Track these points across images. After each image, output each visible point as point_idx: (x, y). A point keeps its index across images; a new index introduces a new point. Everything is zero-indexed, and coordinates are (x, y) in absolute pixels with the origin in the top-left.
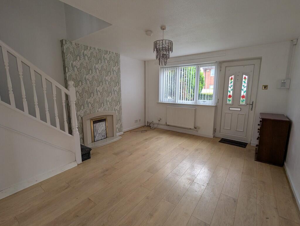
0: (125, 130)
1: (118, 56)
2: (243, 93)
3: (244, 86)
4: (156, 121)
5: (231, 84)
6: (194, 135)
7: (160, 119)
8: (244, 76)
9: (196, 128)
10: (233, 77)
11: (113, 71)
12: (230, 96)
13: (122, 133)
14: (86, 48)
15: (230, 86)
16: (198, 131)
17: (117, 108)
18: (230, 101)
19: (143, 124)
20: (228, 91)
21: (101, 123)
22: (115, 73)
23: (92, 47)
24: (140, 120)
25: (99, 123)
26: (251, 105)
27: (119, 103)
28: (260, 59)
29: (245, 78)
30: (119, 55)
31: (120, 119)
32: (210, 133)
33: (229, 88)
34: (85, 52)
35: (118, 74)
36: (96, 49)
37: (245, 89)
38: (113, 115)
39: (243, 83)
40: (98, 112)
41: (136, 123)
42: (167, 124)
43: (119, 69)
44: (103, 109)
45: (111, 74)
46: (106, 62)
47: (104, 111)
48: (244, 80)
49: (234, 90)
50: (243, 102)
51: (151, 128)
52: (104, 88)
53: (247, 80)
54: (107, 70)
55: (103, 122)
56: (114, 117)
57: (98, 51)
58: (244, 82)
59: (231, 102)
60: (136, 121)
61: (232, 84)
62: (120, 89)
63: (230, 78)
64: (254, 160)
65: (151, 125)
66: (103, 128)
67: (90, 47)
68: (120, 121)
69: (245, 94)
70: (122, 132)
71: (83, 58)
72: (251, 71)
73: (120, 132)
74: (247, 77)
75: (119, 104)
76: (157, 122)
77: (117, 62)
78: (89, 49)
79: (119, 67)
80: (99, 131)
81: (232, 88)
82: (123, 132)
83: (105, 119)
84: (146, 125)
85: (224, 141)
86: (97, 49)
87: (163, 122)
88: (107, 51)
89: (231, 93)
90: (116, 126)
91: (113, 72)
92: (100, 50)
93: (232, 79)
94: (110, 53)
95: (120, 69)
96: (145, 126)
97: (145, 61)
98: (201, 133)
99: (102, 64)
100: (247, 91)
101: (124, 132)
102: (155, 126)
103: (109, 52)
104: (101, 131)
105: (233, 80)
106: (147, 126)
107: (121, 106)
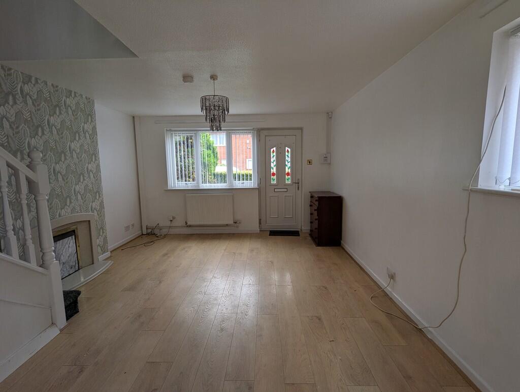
0: (111, 246)
1: (90, 102)
2: (288, 170)
3: (287, 161)
4: (164, 223)
5: (273, 159)
6: (234, 234)
7: (174, 218)
8: (287, 148)
9: (235, 223)
10: (275, 149)
11: (83, 131)
12: (274, 174)
13: (108, 254)
14: (28, 79)
15: (272, 161)
16: (237, 227)
17: (96, 205)
18: (274, 180)
19: (139, 233)
20: (270, 167)
21: (66, 240)
22: (87, 135)
23: (40, 80)
24: (133, 225)
25: (61, 241)
26: (297, 183)
27: (99, 195)
28: (301, 129)
29: (288, 151)
30: (93, 101)
31: (102, 228)
32: (255, 227)
33: (272, 164)
34: (26, 88)
35: (93, 138)
36: (49, 84)
37: (289, 165)
38: (89, 221)
39: (286, 157)
40: (60, 216)
41: (126, 231)
42: (189, 223)
43: (94, 128)
44: (69, 210)
45: (81, 138)
46: (70, 112)
47: (71, 214)
48: (287, 154)
49: (277, 166)
50: (288, 180)
51: (157, 237)
52: (69, 165)
53: (290, 153)
54: (73, 129)
55: (70, 238)
56: (91, 224)
57: (52, 87)
58: (288, 156)
59: (275, 182)
60: (127, 228)
61: (275, 159)
62: (98, 166)
63: (272, 150)
64: (315, 246)
65: (156, 231)
66: (70, 250)
67: (36, 79)
68: (103, 230)
69: (290, 170)
70: (107, 252)
71: (21, 99)
72: (293, 143)
73: (104, 252)
74: (289, 150)
75: (100, 197)
76: (168, 224)
77: (90, 115)
78: (33, 82)
79: (94, 124)
80: (62, 257)
81: (275, 163)
82: (109, 252)
83: (74, 231)
84: (145, 232)
85: (274, 233)
86: (51, 84)
87: (179, 222)
88: (71, 92)
89: (274, 170)
90: (97, 241)
91: (85, 133)
92: (57, 87)
93: (273, 151)
94: (75, 96)
95: (96, 129)
96: (143, 235)
97: (134, 117)
98: (242, 228)
99: (63, 117)
100: (292, 167)
101: (111, 252)
102: (164, 231)
103: (75, 92)
104: (67, 258)
105: (275, 154)
106: (148, 234)
107: (102, 202)
